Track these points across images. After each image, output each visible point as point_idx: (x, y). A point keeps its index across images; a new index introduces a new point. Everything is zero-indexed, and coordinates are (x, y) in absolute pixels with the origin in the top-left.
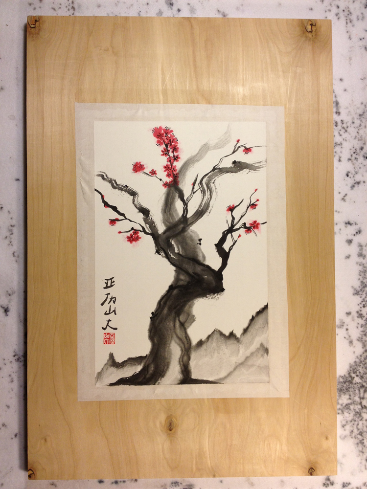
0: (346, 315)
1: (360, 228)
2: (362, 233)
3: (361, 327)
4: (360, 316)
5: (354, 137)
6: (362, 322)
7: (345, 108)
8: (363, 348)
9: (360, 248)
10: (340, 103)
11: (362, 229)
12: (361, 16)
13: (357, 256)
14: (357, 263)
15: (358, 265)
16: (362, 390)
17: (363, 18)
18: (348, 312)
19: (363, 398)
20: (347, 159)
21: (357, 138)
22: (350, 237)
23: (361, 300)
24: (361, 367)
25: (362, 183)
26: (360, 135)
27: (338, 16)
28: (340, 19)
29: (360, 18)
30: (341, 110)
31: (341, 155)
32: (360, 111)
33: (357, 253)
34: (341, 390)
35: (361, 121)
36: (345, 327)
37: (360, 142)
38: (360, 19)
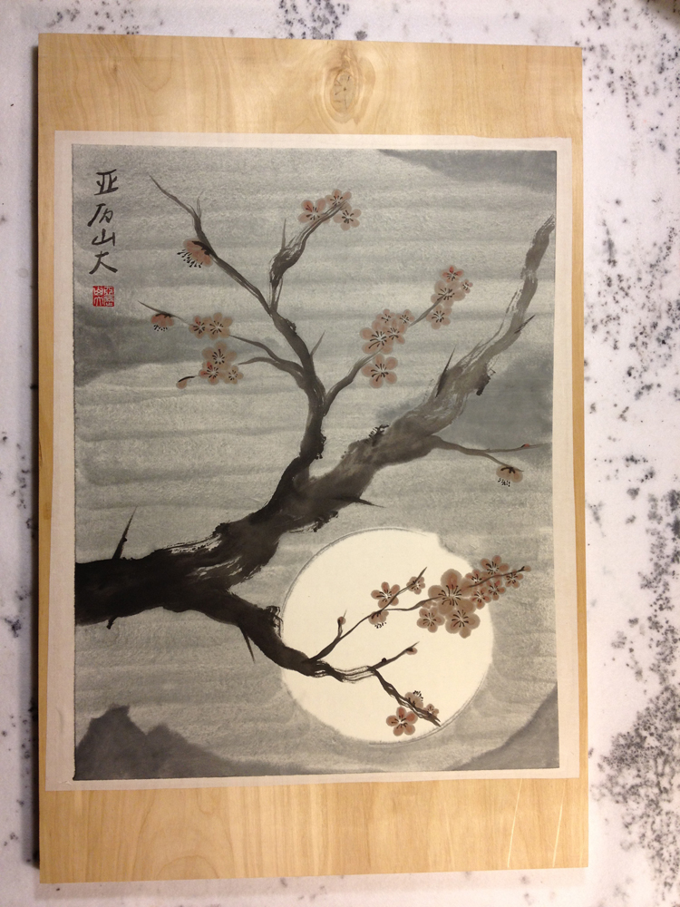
0: (629, 624)
1: (652, 468)
2: (655, 477)
3: (657, 646)
4: (655, 625)
5: (641, 306)
6: (658, 636)
7: (624, 254)
8: (661, 683)
9: (652, 503)
10: (616, 243)
11: (656, 469)
12: (651, 87)
13: (647, 518)
14: (647, 531)
15: (650, 534)
16: (660, 761)
17: (656, 91)
18: (632, 618)
19: (662, 775)
20: (628, 345)
21: (646, 307)
22: (635, 485)
23: (655, 596)
24: (658, 718)
25: (655, 387)
26: (652, 301)
27: (612, 87)
28: (615, 93)
29: (651, 91)
30: (617, 257)
31: (618, 338)
32: (652, 259)
33: (647, 512)
34: (621, 760)
35: (653, 276)
36: (628, 646)
37: (651, 313)
38: (651, 94)
